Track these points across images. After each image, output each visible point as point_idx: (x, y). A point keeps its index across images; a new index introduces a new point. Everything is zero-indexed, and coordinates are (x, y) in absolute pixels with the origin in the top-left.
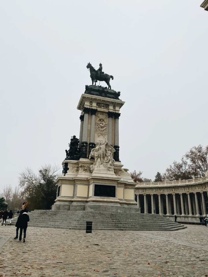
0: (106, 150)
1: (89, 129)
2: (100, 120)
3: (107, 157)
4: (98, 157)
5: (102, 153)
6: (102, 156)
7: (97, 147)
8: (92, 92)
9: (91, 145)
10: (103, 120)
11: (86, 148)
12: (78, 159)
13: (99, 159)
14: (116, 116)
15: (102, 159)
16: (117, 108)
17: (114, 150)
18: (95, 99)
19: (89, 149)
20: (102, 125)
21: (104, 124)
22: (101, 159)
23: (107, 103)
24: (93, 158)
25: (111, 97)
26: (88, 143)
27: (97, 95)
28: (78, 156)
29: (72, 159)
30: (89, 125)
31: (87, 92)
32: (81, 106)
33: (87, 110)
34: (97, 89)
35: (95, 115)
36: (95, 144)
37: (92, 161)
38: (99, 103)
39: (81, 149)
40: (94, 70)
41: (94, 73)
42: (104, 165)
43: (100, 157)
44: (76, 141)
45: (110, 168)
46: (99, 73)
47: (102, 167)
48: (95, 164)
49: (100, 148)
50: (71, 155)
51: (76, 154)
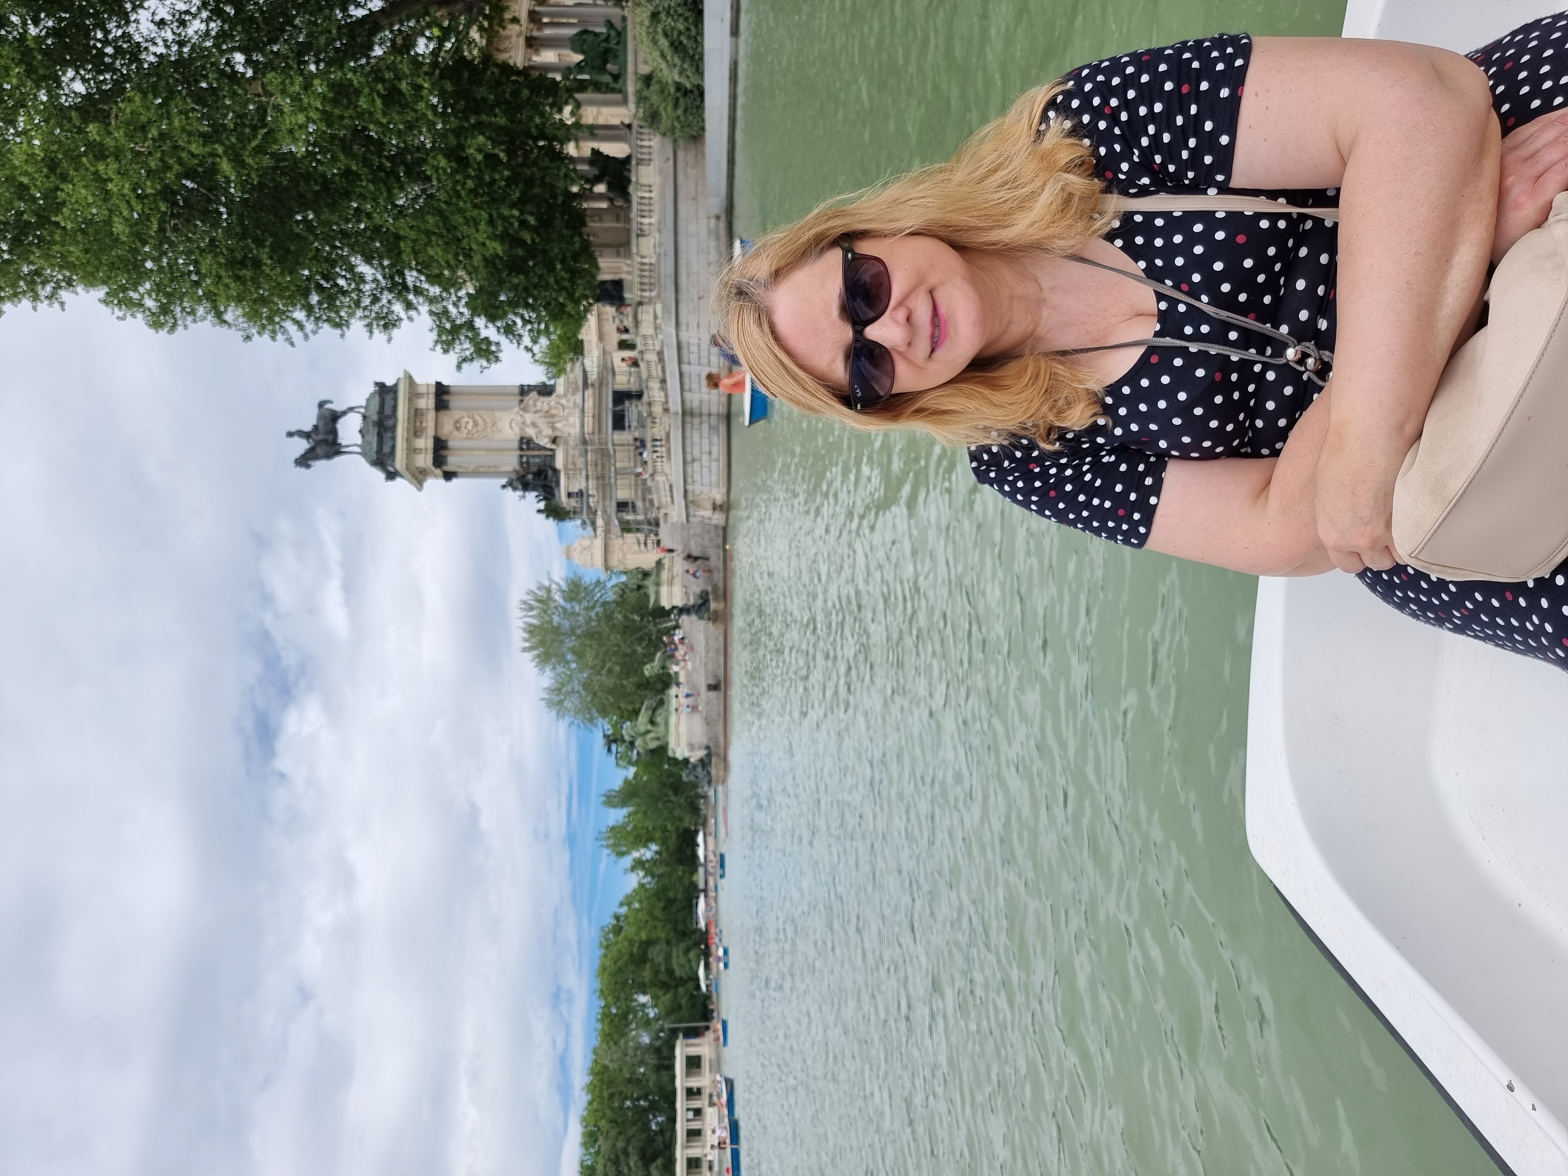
0: (536, 412)
1: (482, 453)
2: (458, 429)
3: (550, 408)
4: (554, 429)
5: (544, 420)
6: (551, 420)
7: (531, 432)
8: (386, 449)
9: (525, 446)
11: (533, 456)
12: (556, 472)
13: (558, 425)
14: (441, 391)
15: (556, 419)
16: (423, 390)
17: (534, 395)
18: (408, 440)
19: (533, 449)
22: (559, 421)
23: (413, 412)
24: (554, 441)
25: (392, 402)
26: (519, 453)
27: (394, 438)
28: (550, 473)
29: (558, 483)
30: (476, 453)
31: (389, 462)
32: (418, 477)
33: (439, 460)
34: (374, 440)
35: (446, 441)
36: (522, 439)
37: (561, 442)
38: (416, 432)
39: (534, 469)
40: (312, 450)
41: (319, 451)
42: (569, 415)
43: (553, 423)
44: (518, 479)
45: (575, 403)
46: (320, 437)
47: (575, 420)
48: (569, 434)
49: (534, 425)
50: (551, 487)
51: (546, 477)
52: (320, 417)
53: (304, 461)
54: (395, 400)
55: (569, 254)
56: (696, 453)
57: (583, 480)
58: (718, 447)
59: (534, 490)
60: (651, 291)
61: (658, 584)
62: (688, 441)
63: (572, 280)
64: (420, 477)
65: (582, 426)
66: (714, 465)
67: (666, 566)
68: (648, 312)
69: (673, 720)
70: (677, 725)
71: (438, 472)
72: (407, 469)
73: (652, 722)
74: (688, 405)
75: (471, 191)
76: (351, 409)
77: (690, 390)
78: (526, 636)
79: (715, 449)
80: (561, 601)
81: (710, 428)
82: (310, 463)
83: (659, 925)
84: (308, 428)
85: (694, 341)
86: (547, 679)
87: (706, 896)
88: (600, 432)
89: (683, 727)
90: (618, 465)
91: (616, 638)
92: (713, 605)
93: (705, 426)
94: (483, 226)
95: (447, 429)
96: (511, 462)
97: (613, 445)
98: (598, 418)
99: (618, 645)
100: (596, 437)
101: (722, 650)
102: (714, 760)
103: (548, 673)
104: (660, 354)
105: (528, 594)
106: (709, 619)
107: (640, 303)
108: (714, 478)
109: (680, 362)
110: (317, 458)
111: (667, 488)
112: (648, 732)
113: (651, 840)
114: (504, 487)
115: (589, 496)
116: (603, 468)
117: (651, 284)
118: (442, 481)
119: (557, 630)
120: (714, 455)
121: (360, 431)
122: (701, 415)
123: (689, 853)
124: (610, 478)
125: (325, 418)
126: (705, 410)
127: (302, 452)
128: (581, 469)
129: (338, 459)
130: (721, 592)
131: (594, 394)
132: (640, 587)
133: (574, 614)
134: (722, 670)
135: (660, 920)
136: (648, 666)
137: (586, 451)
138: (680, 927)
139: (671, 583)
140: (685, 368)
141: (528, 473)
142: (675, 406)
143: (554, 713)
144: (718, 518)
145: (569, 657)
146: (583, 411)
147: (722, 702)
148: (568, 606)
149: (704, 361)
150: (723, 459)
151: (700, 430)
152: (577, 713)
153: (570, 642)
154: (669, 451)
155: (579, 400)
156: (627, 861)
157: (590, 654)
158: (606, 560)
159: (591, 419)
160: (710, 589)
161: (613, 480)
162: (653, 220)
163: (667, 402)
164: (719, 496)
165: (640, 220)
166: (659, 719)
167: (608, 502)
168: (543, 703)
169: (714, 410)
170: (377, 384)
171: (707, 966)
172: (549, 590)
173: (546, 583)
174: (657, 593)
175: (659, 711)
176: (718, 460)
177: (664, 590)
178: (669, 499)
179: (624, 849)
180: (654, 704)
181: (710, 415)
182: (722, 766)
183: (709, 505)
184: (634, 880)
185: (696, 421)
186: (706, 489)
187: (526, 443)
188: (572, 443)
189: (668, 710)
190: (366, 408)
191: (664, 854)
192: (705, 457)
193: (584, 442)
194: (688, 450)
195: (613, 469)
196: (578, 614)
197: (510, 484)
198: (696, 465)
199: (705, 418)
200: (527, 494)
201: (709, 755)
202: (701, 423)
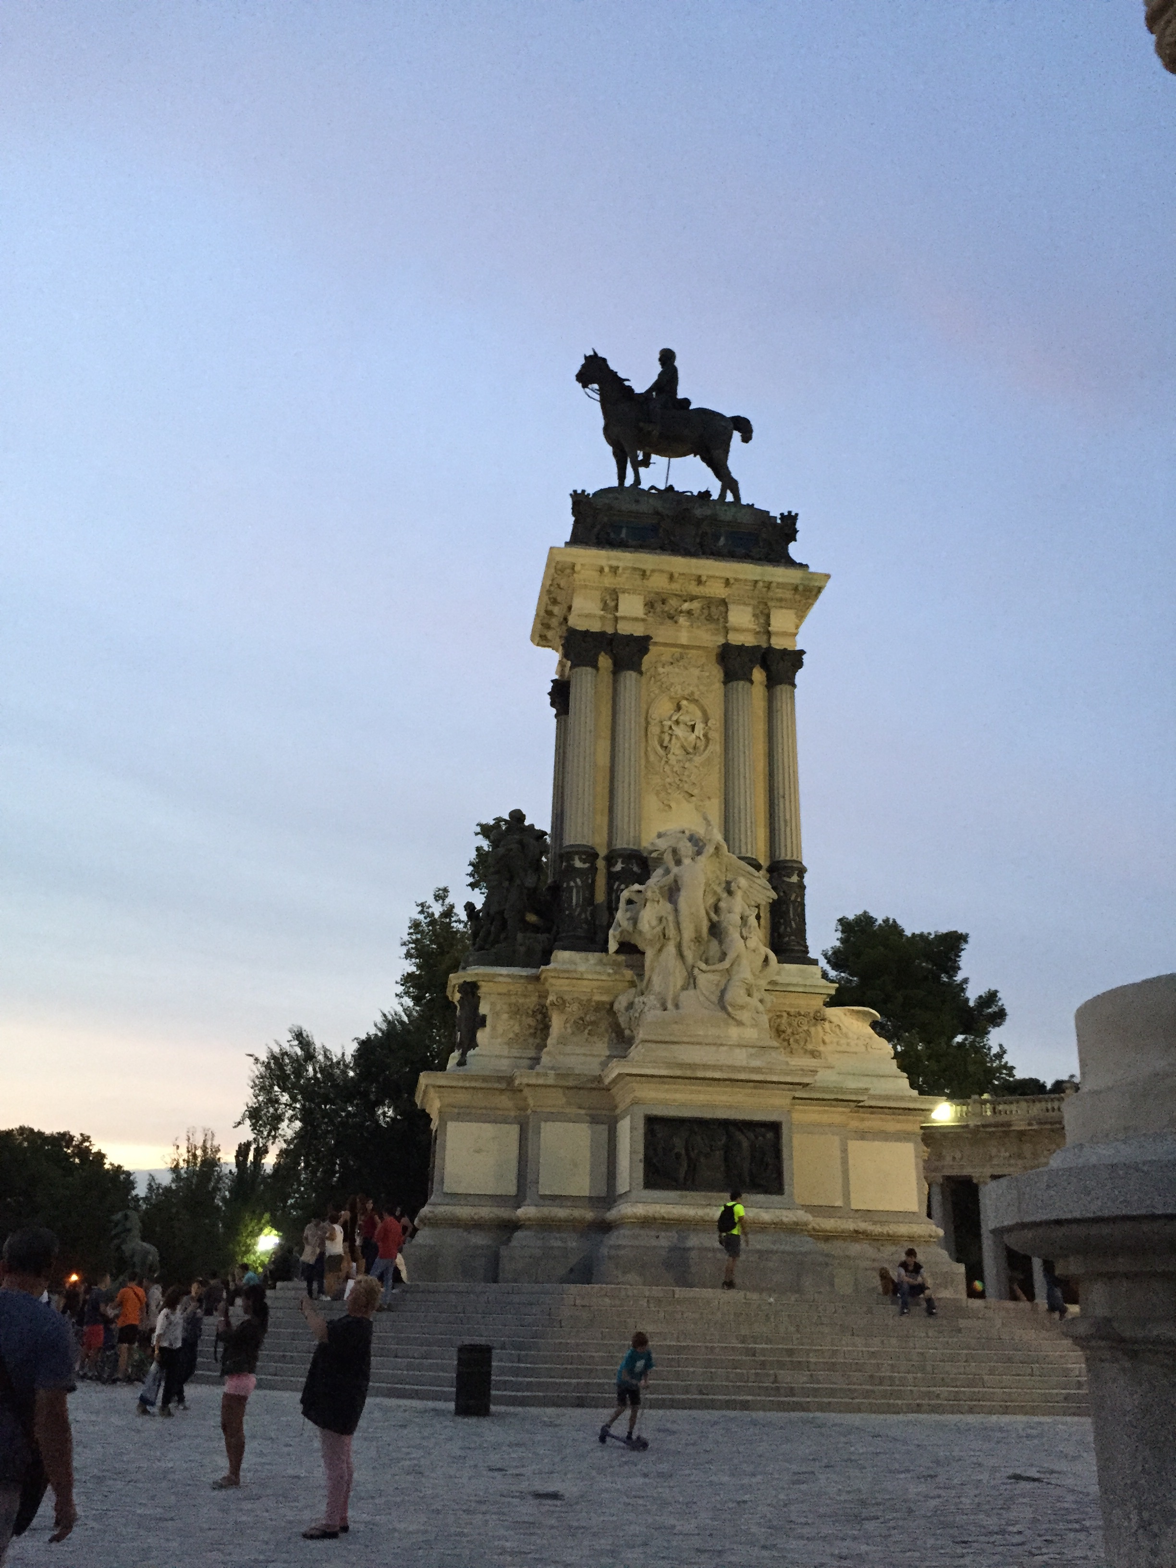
1: (604, 761)
2: (673, 701)
4: (666, 939)
10: (694, 701)
11: (590, 887)
14: (778, 668)
16: (780, 621)
17: (765, 892)
19: (609, 891)
20: (690, 735)
21: (699, 725)
22: (680, 955)
23: (716, 592)
24: (630, 949)
26: (603, 852)
32: (555, 621)
33: (583, 645)
34: (643, 508)
36: (640, 856)
40: (627, 395)
41: (625, 410)
46: (658, 411)
50: (498, 938)
52: (709, 417)
53: (598, 374)
54: (750, 559)
71: (566, 662)
72: (560, 570)
76: (729, 479)
82: (595, 388)
95: (671, 674)
96: (573, 831)
98: (690, 1077)
121: (670, 489)
125: (706, 425)
170: (790, 520)
187: (628, 868)
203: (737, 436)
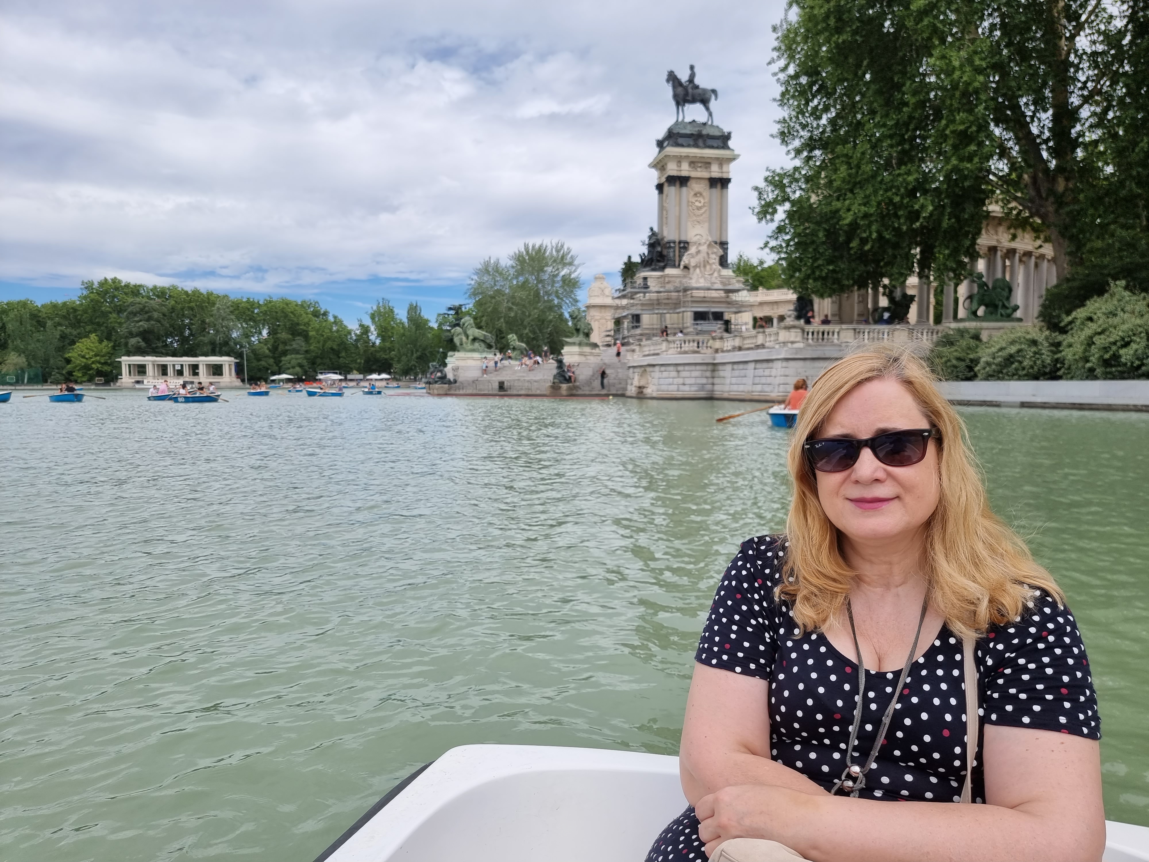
0: (708, 254)
1: (677, 214)
2: (695, 195)
3: (710, 265)
4: (695, 267)
5: (702, 259)
6: (702, 265)
7: (693, 250)
8: (680, 140)
9: (682, 245)
10: (701, 194)
11: (674, 251)
12: (663, 269)
13: (698, 270)
14: (723, 183)
15: (702, 269)
16: (725, 169)
17: (721, 252)
18: (687, 157)
19: (680, 252)
20: (700, 205)
21: (702, 201)
22: (701, 271)
23: (708, 161)
24: (686, 267)
25: (715, 145)
26: (677, 241)
27: (689, 146)
28: (662, 264)
29: (654, 270)
30: (677, 208)
31: (671, 142)
32: (659, 165)
33: (672, 180)
34: (688, 131)
35: (686, 186)
36: (688, 243)
37: (685, 272)
38: (693, 163)
39: (665, 252)
40: (680, 84)
41: (680, 90)
42: (705, 279)
43: (699, 267)
44: (658, 240)
45: (715, 283)
46: (690, 90)
47: (702, 283)
48: (691, 278)
49: (698, 252)
50: (651, 265)
51: (659, 261)
52: (705, 91)
53: (672, 78)
54: (718, 148)
55: (839, 276)
56: (684, 374)
57: (656, 289)
58: (688, 391)
59: (649, 252)
60: (813, 339)
61: (580, 344)
62: (693, 368)
63: (820, 278)
64: (659, 166)
65: (697, 289)
66: (675, 387)
67: (594, 351)
68: (796, 336)
69: (476, 355)
70: (473, 359)
71: (663, 180)
72: (666, 156)
73: (475, 339)
74: (720, 367)
75: (891, 200)
76: (710, 114)
77: (733, 369)
78: (537, 246)
79: (687, 388)
80: (563, 273)
81: (703, 384)
82: (671, 82)
83: (320, 345)
84: (697, 81)
85: (774, 372)
86: (506, 262)
87: (341, 380)
88: (693, 302)
89: (471, 363)
90: (668, 316)
91: (535, 313)
92: (564, 386)
93: (704, 381)
94: (863, 208)
95: (695, 186)
96: (670, 234)
97: (684, 312)
98: (703, 301)
99: (529, 316)
100: (690, 299)
101: (530, 393)
102: (447, 386)
103: (510, 263)
104: (762, 346)
105: (568, 249)
106: (554, 383)
107: (803, 331)
108: (664, 387)
109: (756, 361)
110: (674, 87)
111: (656, 352)
112: (467, 337)
113: (383, 340)
114: (652, 229)
115: (645, 293)
116: (665, 304)
117: (818, 339)
118: (656, 182)
119: (541, 270)
120: (682, 388)
121: (694, 121)
122: (713, 377)
123: (374, 367)
124: (658, 309)
125: (704, 94)
126: (716, 381)
127: (679, 77)
128: (664, 287)
129: (673, 103)
130: (574, 392)
131: (722, 297)
132: (578, 330)
133: (554, 282)
134: (515, 392)
135: (323, 346)
136: (515, 337)
137: (678, 291)
138: (319, 361)
139: (581, 354)
140: (752, 366)
141: (662, 248)
142: (720, 358)
143: (480, 267)
144: (632, 390)
145: (521, 279)
146: (709, 289)
147: (490, 392)
148: (559, 278)
149: (757, 380)
150: (679, 394)
151: (702, 377)
152: (479, 284)
153: (532, 279)
154: (686, 353)
155: (716, 286)
156: (367, 321)
157: (522, 294)
158: (594, 306)
159: (702, 295)
160: (577, 384)
161: (657, 311)
162: (866, 341)
163: (723, 351)
164: (649, 391)
165: (867, 331)
166: (477, 345)
167: (639, 307)
168: (487, 259)
169: (716, 388)
170: (729, 134)
171: (288, 380)
172: (571, 264)
173: (576, 262)
174: (574, 344)
175: (483, 345)
176: (678, 391)
177: (576, 349)
178: (647, 353)
179: (377, 319)
180: (488, 341)
181: (713, 384)
182: (441, 392)
183: (642, 383)
184: (353, 326)
185: (708, 374)
186: (655, 381)
187: (684, 246)
188: (684, 280)
189: (484, 351)
190: (712, 126)
191: (373, 349)
192: (681, 381)
193: (685, 290)
194: (687, 368)
195: (665, 311)
196: (553, 286)
197: (653, 234)
198: (674, 374)
199: (710, 381)
200: (646, 247)
201: (450, 382)
202: (707, 378)
203: (713, 97)
